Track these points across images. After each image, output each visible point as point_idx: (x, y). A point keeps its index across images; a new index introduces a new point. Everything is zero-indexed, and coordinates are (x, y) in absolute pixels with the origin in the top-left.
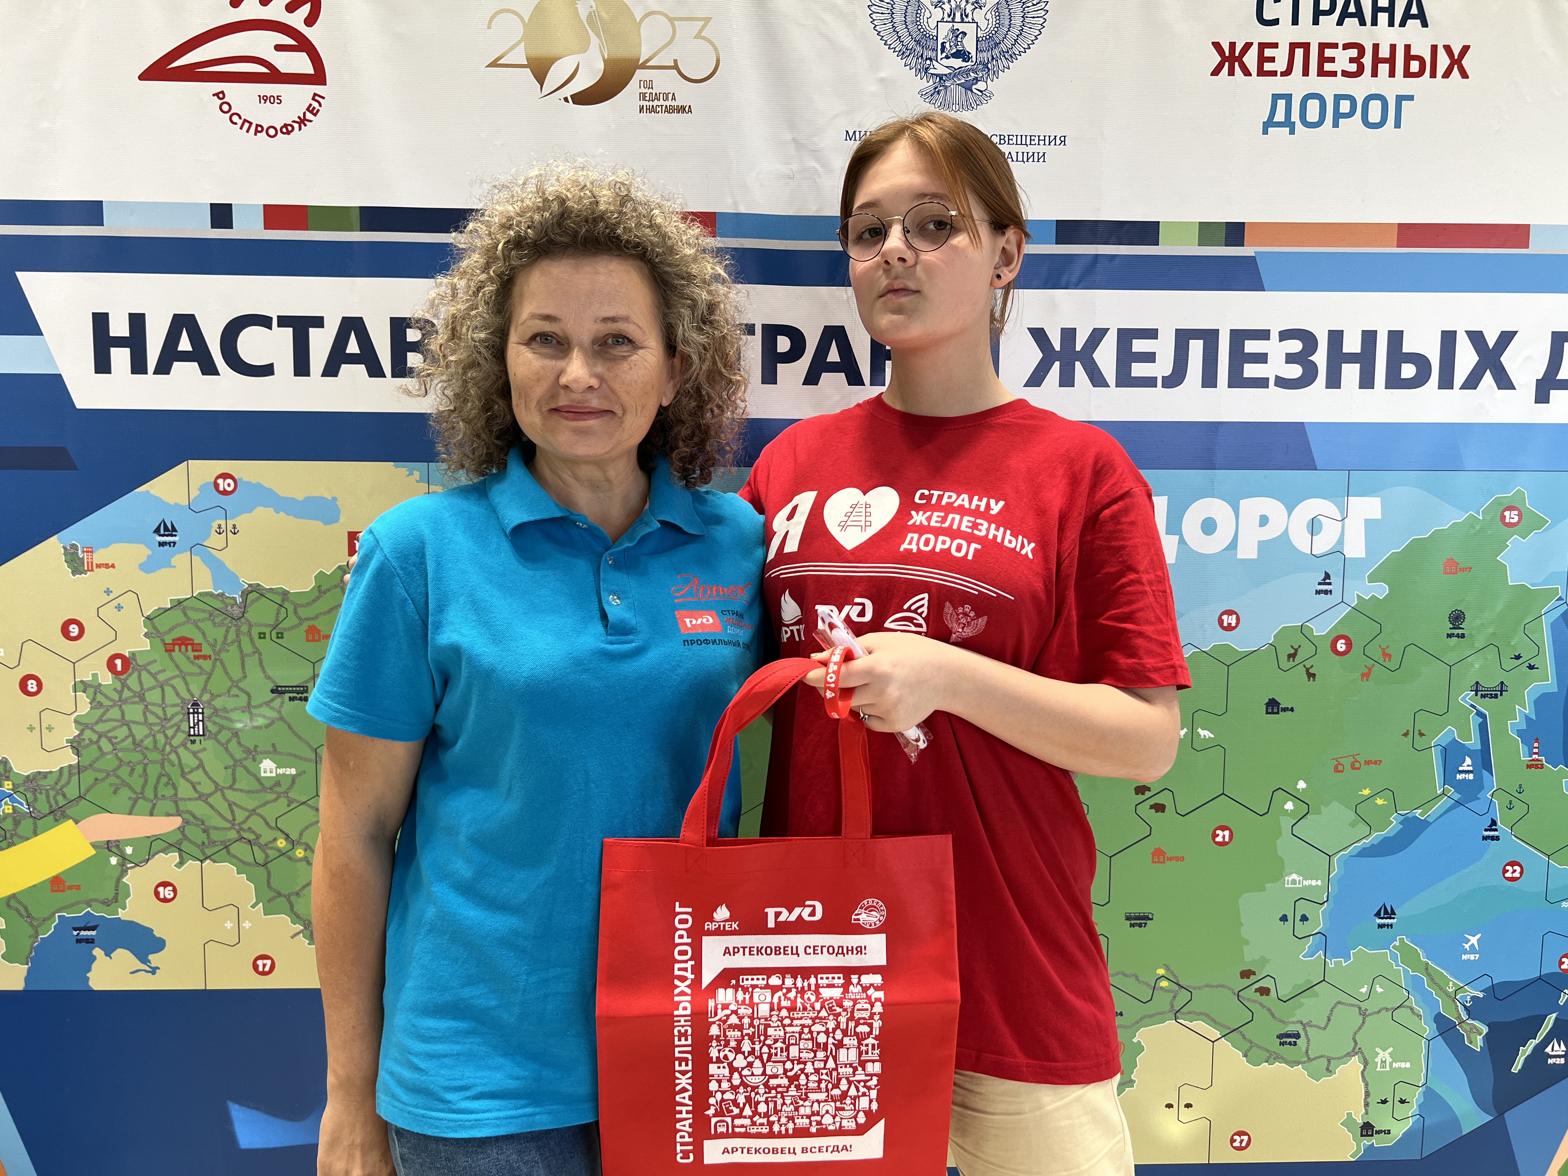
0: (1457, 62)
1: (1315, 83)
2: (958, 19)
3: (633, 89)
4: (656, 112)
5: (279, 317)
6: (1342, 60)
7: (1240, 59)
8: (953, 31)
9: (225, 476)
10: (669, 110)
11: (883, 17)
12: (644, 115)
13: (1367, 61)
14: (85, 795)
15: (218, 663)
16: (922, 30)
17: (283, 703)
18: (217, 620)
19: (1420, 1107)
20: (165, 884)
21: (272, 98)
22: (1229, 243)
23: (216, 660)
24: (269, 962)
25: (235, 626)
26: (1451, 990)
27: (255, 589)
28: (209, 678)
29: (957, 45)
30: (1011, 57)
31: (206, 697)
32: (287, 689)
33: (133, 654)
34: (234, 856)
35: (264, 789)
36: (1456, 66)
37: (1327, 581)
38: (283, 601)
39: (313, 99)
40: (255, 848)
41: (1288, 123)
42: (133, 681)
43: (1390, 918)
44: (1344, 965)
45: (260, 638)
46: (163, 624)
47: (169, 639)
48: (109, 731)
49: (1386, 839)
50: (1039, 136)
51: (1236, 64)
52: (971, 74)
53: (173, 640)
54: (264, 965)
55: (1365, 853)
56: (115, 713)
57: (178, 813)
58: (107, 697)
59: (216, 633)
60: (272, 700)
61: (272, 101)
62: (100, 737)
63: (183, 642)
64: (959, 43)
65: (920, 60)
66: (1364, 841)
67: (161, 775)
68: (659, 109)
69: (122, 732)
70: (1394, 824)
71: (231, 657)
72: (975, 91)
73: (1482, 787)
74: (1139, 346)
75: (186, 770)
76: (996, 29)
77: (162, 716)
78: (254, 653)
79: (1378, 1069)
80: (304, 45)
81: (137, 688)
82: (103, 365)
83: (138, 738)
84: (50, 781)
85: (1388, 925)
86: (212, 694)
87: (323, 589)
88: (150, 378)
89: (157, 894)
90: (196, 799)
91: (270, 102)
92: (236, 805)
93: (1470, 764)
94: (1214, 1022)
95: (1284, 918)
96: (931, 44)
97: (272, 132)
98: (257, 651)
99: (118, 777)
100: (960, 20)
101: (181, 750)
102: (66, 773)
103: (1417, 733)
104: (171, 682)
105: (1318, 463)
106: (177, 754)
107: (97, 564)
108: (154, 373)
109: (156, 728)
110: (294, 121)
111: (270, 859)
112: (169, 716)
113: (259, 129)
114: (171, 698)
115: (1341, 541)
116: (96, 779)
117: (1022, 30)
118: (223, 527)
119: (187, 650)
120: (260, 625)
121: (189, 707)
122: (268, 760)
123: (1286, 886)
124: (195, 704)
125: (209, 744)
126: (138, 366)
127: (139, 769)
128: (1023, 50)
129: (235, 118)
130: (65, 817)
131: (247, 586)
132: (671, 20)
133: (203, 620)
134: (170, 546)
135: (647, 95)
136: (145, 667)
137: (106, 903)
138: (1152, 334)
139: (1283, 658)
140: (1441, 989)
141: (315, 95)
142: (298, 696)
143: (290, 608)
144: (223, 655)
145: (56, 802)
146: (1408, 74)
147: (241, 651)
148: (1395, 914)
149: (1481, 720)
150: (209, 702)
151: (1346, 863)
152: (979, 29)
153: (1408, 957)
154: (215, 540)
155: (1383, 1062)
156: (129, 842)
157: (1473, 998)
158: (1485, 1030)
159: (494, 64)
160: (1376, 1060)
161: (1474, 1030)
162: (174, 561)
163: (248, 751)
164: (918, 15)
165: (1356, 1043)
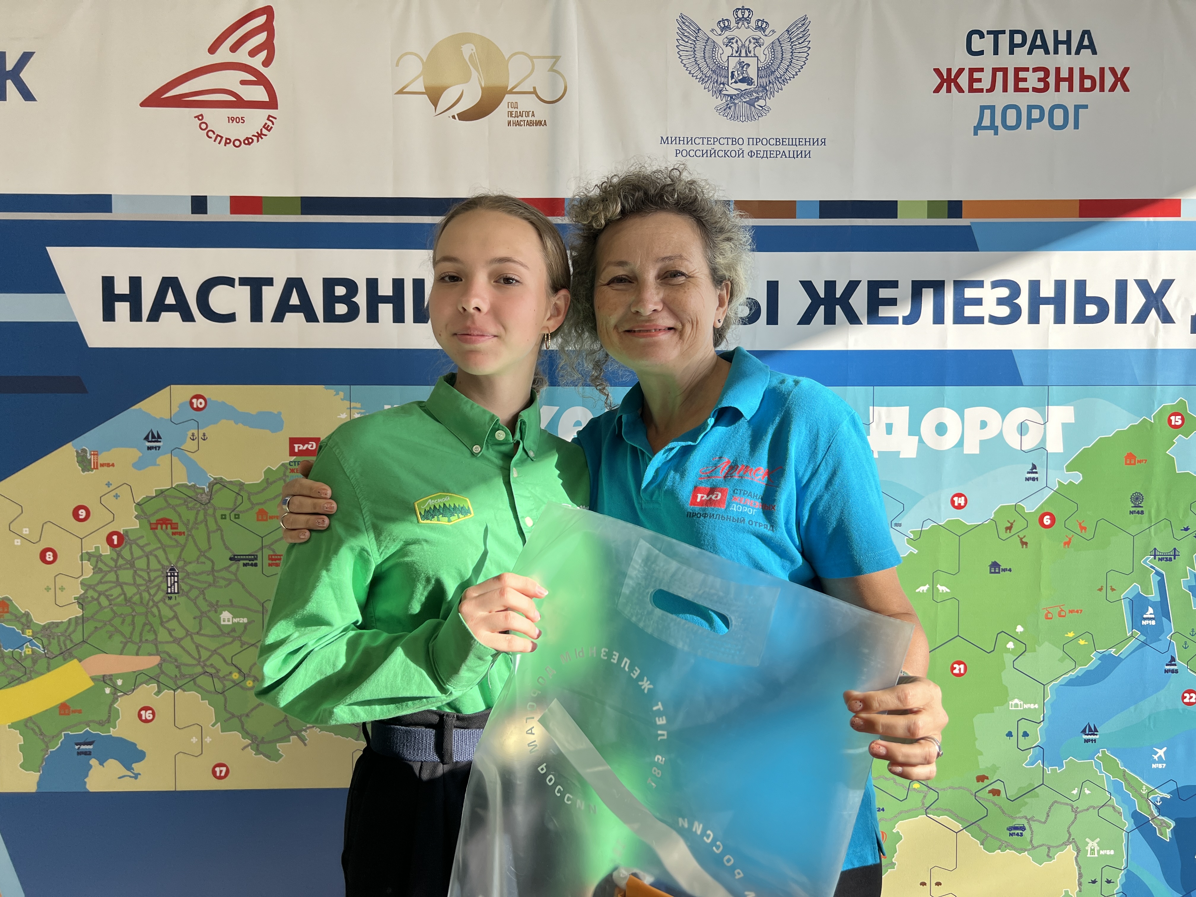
0: (1120, 79)
1: (1012, 97)
2: (743, 54)
3: (502, 110)
4: (520, 125)
5: (240, 278)
6: (1032, 80)
7: (955, 81)
8: (740, 63)
9: (198, 397)
10: (530, 124)
11: (688, 53)
12: (513, 128)
13: (1052, 80)
14: (88, 639)
15: (190, 538)
16: (717, 63)
17: (238, 568)
18: (190, 505)
19: (1123, 886)
20: (146, 709)
21: (238, 119)
22: (950, 216)
23: (189, 535)
24: (224, 769)
25: (203, 509)
26: (1144, 792)
27: (219, 482)
28: (182, 550)
29: (742, 73)
30: (784, 81)
31: (181, 564)
32: (242, 557)
33: (126, 531)
34: (199, 687)
35: (223, 634)
36: (1119, 83)
37: (1034, 470)
38: (239, 490)
39: (268, 119)
40: (215, 680)
41: (993, 127)
42: (125, 552)
43: (1094, 735)
44: (1058, 772)
45: (222, 518)
46: (149, 508)
47: (153, 520)
48: (107, 591)
49: (1088, 672)
50: (805, 139)
51: (952, 84)
52: (754, 94)
53: (157, 520)
54: (221, 771)
55: (1072, 683)
56: (111, 577)
57: (158, 653)
58: (106, 564)
59: (189, 515)
60: (230, 566)
61: (238, 121)
62: (100, 595)
63: (164, 522)
64: (745, 72)
65: (716, 85)
66: (1071, 673)
67: (145, 625)
68: (522, 123)
69: (116, 591)
70: (1094, 661)
71: (200, 534)
72: (757, 107)
73: (1162, 631)
74: (884, 293)
75: (164, 620)
76: (772, 61)
77: (147, 578)
78: (217, 530)
79: (1089, 855)
80: (262, 80)
81: (129, 557)
82: (109, 315)
83: (129, 595)
84: (62, 628)
85: (1092, 740)
86: (185, 562)
87: (270, 481)
88: (144, 324)
89: (140, 716)
90: (171, 642)
91: (236, 122)
92: (202, 647)
93: (1152, 613)
94: (957, 818)
95: (1010, 734)
96: (724, 73)
97: (237, 143)
98: (219, 529)
99: (112, 626)
100: (745, 55)
101: (161, 605)
102: (73, 623)
103: (1109, 588)
104: (155, 553)
105: (1024, 380)
106: (158, 608)
107: (101, 464)
108: (147, 321)
109: (142, 588)
110: (253, 136)
111: (227, 688)
112: (152, 578)
113: (228, 141)
114: (154, 565)
115: (1044, 440)
116: (96, 628)
117: (791, 62)
118: (196, 434)
119: (167, 528)
120: (222, 509)
121: (168, 571)
122: (226, 612)
123: (1010, 708)
124: (172, 569)
125: (182, 600)
126: (135, 315)
127: (129, 620)
128: (792, 76)
129: (210, 134)
130: (72, 657)
131: (213, 479)
132: (531, 58)
133: (179, 505)
134: (156, 450)
135: (514, 113)
136: (135, 542)
137: (101, 723)
138: (894, 284)
139: (1002, 530)
140: (1136, 791)
141: (269, 116)
142: (250, 562)
143: (245, 495)
144: (194, 532)
145: (65, 645)
146: (1082, 89)
147: (208, 529)
148: (1097, 732)
149: (1160, 578)
150: (183, 568)
151: (1058, 691)
152: (759, 62)
153: (1110, 766)
154: (189, 445)
155: (1093, 850)
156: (119, 676)
157: (1162, 799)
158: (1173, 824)
159: (401, 92)
160: (1087, 848)
161: (1164, 825)
162: (158, 462)
163: (211, 605)
164: (714, 52)
165: (1070, 835)
